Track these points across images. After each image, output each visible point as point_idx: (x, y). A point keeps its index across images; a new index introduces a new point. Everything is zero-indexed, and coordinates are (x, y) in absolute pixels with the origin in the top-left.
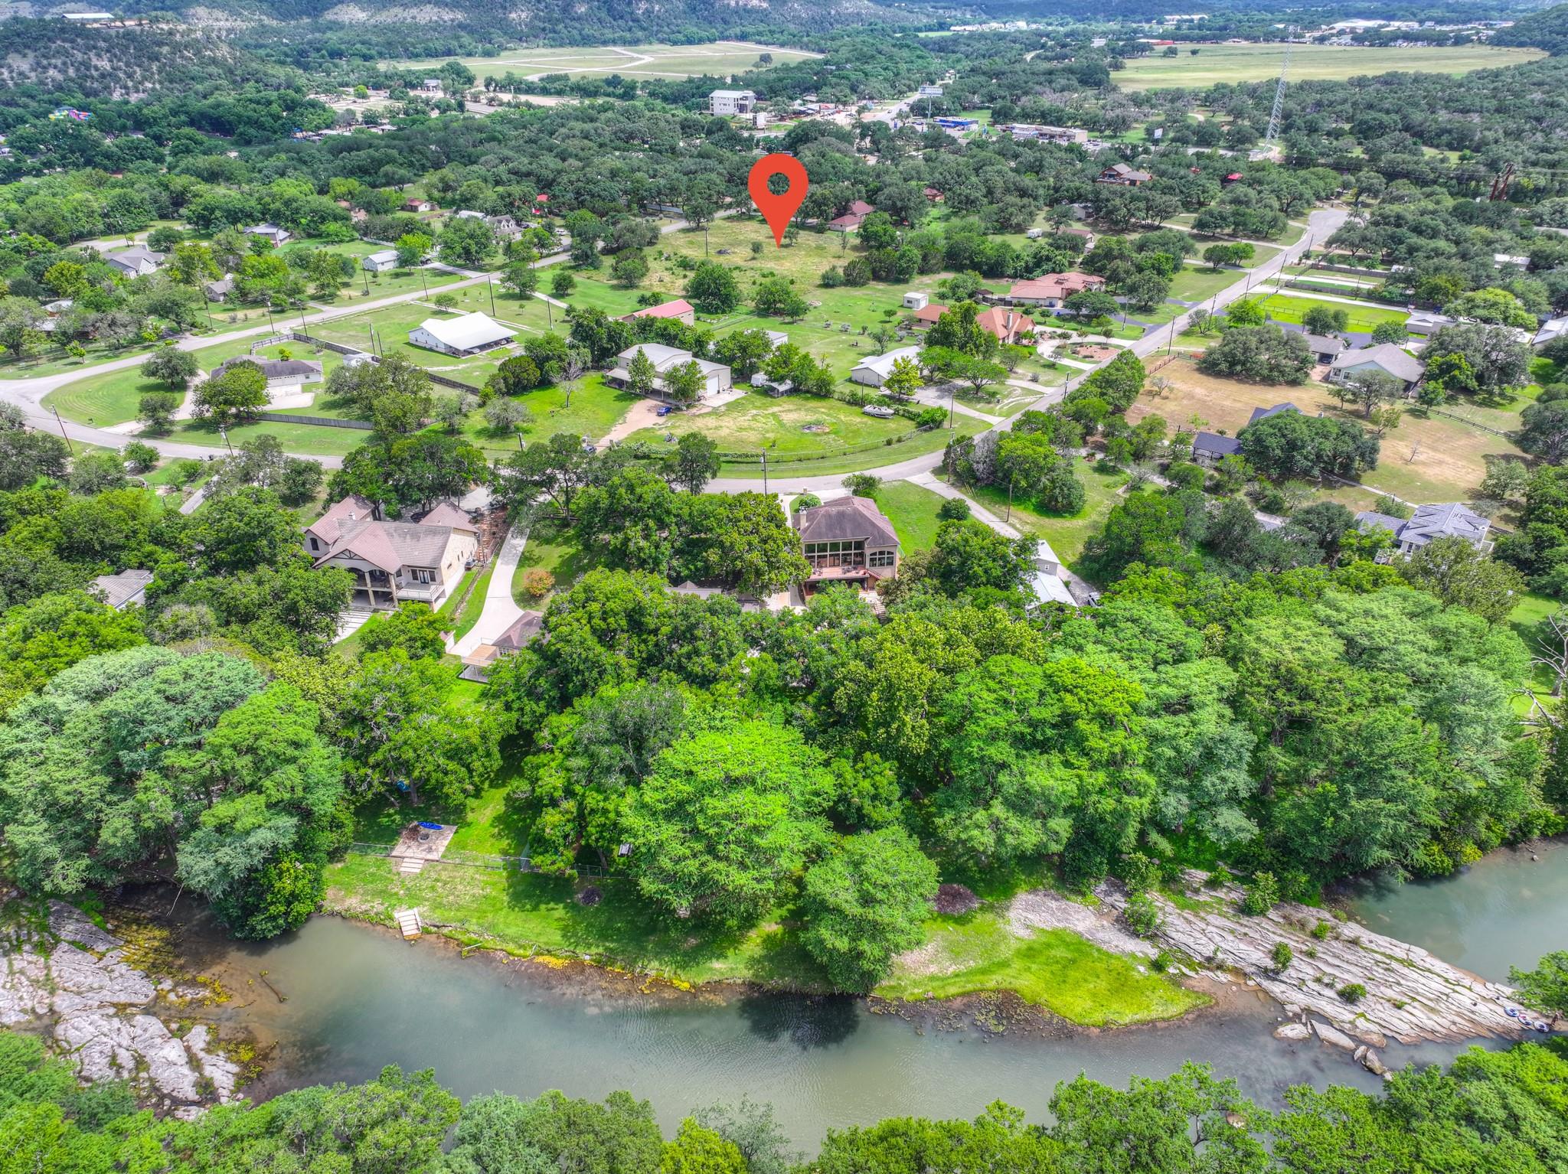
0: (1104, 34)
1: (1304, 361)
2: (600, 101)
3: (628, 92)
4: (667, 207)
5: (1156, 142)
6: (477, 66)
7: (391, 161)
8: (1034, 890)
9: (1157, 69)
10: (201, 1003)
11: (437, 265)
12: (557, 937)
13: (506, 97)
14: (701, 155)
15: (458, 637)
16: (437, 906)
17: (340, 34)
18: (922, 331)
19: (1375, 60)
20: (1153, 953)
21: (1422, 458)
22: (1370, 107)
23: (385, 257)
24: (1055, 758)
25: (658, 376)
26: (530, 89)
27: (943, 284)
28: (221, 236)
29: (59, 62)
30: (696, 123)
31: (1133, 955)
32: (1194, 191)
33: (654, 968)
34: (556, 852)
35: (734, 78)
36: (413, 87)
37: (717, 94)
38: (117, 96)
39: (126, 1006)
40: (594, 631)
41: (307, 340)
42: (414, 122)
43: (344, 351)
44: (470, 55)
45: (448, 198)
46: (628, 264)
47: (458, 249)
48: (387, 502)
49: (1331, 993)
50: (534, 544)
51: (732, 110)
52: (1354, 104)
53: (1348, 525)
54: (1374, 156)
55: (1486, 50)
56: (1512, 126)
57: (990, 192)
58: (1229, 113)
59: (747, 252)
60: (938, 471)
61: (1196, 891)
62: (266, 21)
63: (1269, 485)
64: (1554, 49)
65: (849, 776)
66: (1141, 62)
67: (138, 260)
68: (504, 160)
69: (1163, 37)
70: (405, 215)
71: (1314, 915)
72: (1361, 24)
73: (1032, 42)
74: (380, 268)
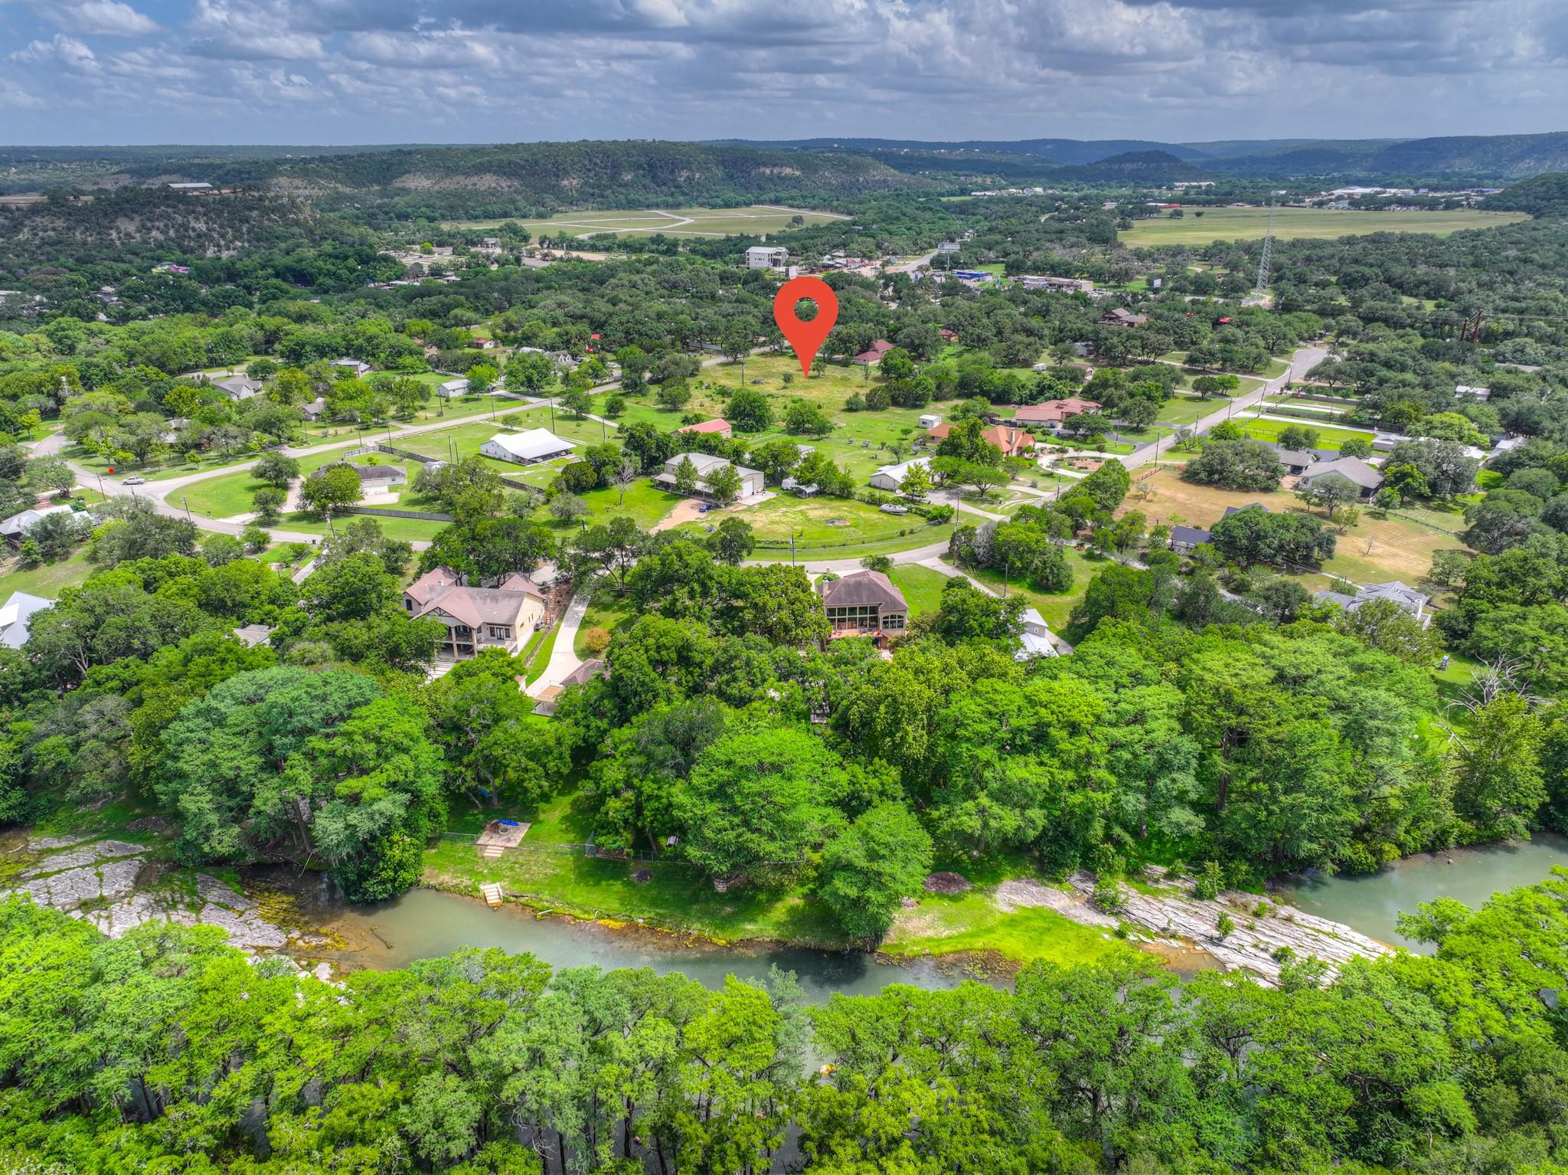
0: (1116, 199)
1: (1275, 470)
2: (645, 256)
3: (671, 248)
4: (707, 345)
5: (1156, 291)
6: (532, 226)
7: (460, 305)
8: (1018, 878)
9: (1163, 229)
10: (324, 947)
11: (502, 392)
12: (616, 905)
13: (559, 253)
14: (737, 301)
15: (529, 682)
16: (515, 881)
17: (407, 199)
18: (933, 446)
19: (1368, 222)
20: (1115, 924)
21: (1378, 551)
22: (1356, 261)
23: (456, 385)
24: (1032, 758)
25: (700, 479)
26: (581, 246)
27: (955, 408)
28: (312, 367)
29: (161, 225)
30: (733, 275)
31: (1100, 927)
32: (1187, 331)
33: (696, 928)
34: (617, 833)
35: (769, 237)
36: (474, 244)
37: (753, 250)
38: (210, 253)
39: (263, 948)
40: (650, 662)
41: (391, 451)
42: (477, 274)
43: (423, 460)
44: (524, 217)
45: (510, 336)
46: (674, 390)
47: (522, 378)
48: (469, 573)
49: (1266, 956)
50: (593, 611)
51: (765, 264)
52: (1341, 259)
53: (1302, 599)
54: (1356, 303)
55: (1475, 213)
56: (1485, 278)
57: (999, 333)
58: (1225, 266)
59: (781, 383)
60: (945, 557)
61: (1157, 881)
62: (341, 188)
63: (1237, 570)
64: (1537, 212)
65: (861, 776)
66: (1149, 223)
67: (239, 387)
68: (560, 305)
69: (1170, 201)
70: (473, 351)
71: (1254, 900)
72: (1359, 191)
73: (1046, 205)
74: (452, 395)
